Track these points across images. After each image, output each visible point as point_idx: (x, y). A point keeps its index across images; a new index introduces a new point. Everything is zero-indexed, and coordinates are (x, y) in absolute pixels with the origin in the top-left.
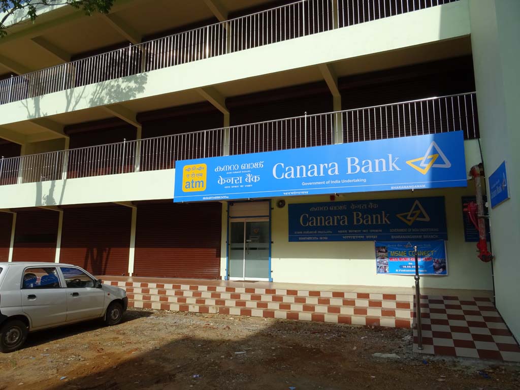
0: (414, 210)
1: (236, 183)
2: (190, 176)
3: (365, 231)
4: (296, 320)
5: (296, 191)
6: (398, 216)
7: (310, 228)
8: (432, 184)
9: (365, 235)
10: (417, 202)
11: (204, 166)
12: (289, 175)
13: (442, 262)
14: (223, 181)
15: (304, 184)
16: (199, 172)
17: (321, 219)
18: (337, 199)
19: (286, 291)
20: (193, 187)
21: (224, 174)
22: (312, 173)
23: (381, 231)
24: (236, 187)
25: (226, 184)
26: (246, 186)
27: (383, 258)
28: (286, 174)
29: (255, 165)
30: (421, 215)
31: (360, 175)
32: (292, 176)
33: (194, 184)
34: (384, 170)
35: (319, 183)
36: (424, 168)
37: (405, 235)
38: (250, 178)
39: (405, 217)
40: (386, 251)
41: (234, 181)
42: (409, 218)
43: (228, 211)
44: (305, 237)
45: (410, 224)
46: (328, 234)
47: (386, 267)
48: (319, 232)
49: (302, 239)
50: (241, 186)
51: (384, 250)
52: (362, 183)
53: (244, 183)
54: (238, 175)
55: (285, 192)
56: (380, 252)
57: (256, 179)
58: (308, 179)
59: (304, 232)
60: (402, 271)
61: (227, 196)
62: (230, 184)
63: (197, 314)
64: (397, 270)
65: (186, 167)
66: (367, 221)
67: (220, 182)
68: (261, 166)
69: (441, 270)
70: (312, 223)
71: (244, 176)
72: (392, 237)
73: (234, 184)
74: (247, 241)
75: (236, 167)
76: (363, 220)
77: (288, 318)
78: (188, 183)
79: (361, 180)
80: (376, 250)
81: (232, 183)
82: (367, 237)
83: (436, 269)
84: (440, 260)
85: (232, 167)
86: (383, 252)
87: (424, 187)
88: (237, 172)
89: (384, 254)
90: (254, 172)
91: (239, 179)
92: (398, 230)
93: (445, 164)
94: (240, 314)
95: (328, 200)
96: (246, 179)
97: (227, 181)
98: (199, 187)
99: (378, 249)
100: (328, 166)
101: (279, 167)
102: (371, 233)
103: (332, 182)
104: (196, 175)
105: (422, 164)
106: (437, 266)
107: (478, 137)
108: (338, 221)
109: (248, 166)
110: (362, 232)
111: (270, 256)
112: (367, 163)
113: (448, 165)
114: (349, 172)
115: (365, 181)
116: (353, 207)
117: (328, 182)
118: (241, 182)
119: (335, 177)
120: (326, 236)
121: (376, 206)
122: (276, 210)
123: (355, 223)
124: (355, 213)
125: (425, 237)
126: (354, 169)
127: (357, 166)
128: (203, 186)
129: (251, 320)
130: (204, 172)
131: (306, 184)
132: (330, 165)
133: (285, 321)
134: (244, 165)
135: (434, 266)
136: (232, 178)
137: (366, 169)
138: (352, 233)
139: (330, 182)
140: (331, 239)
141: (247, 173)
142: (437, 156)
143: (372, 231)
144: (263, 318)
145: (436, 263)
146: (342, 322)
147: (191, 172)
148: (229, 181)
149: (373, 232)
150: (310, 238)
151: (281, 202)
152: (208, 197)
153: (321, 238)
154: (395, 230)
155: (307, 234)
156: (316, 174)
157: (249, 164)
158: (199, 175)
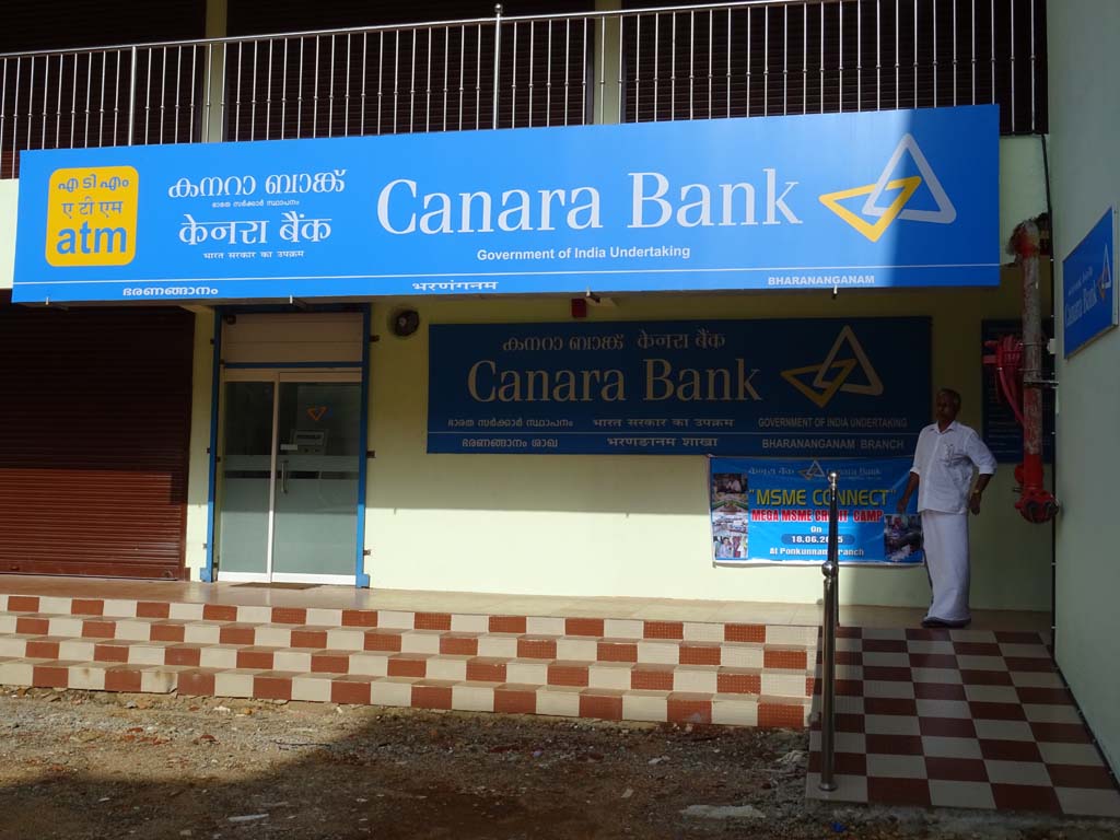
0: (836, 359)
1: (245, 240)
2: (76, 208)
3: (678, 422)
4: (444, 711)
5: (457, 280)
6: (787, 375)
7: (498, 409)
8: (896, 274)
9: (679, 437)
10: (847, 332)
11: (129, 173)
12: (435, 222)
13: (910, 525)
14: (199, 233)
15: (483, 255)
16: (108, 195)
18: (595, 314)
19: (412, 617)
20: (85, 250)
21: (204, 209)
22: (514, 219)
23: (729, 422)
24: (244, 255)
25: (211, 245)
26: (281, 254)
27: (733, 511)
28: (425, 219)
29: (317, 183)
31: (672, 234)
32: (446, 227)
33: (91, 238)
34: (750, 221)
35: (537, 255)
36: (872, 220)
37: (803, 438)
38: (294, 226)
39: (807, 379)
40: (744, 489)
41: (239, 236)
42: (818, 382)
43: (216, 342)
44: (482, 437)
45: (821, 401)
46: (559, 429)
47: (739, 539)
48: (531, 422)
49: (473, 444)
50: (264, 254)
51: (737, 485)
52: (677, 261)
53: (275, 242)
54: (256, 214)
55: (420, 280)
56: (723, 490)
57: (320, 230)
58: (497, 240)
59: (483, 422)
60: (790, 551)
61: (212, 285)
62: (223, 245)
63: (98, 695)
64: (772, 551)
65: (59, 176)
66: (689, 391)
67: (188, 235)
68: (338, 184)
70: (509, 393)
71: (276, 218)
73: (240, 246)
74: (284, 447)
75: (247, 186)
76: (677, 384)
77: (414, 703)
78: (67, 236)
79: (674, 252)
80: (712, 484)
81: (232, 241)
82: (686, 442)
83: (891, 548)
85: (233, 185)
86: (734, 492)
87: (869, 281)
88: (250, 204)
89: (737, 498)
90: (311, 205)
91: (255, 228)
92: (783, 422)
93: (938, 210)
94: (250, 694)
95: (564, 314)
96: (283, 229)
97: (213, 235)
98: (110, 249)
99: (719, 483)
100: (568, 196)
101: (400, 194)
102: (700, 429)
103: (579, 253)
104: (97, 207)
105: (869, 209)
106: (895, 536)
107: (1042, 129)
108: (596, 387)
109: (292, 184)
110: (670, 426)
111: (363, 499)
113: (946, 214)
114: (637, 222)
115: (686, 253)
116: (645, 341)
117: (565, 254)
118: (263, 240)
119: (588, 238)
120: (554, 437)
122: (387, 342)
124: (650, 362)
126: (652, 211)
127: (661, 201)
128: (123, 249)
129: (291, 712)
130: (130, 195)
132: (575, 193)
133: (406, 713)
134: (274, 180)
135: (886, 538)
136: (233, 224)
137: (693, 215)
138: (638, 428)
139: (572, 253)
140: (569, 446)
141: (288, 209)
142: (915, 182)
143: (700, 422)
144: (334, 706)
145: (892, 527)
146: (591, 716)
147: (79, 195)
149: (705, 428)
150: (501, 442)
151: (405, 317)
153: (537, 443)
154: (774, 422)
155: (490, 428)
156: (525, 223)
157: (295, 176)
158: (111, 206)
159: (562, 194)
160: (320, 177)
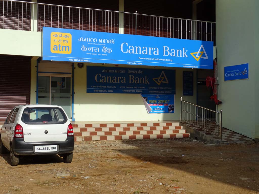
0: (161, 76)
1: (95, 51)
2: (57, 41)
3: (135, 87)
5: (135, 62)
6: (153, 79)
8: (200, 66)
9: (135, 90)
10: (163, 72)
11: (70, 35)
12: (131, 51)
13: (172, 106)
14: (85, 49)
15: (140, 58)
16: (65, 39)
17: (109, 78)
20: (60, 50)
21: (86, 44)
22: (145, 52)
23: (144, 88)
24: (95, 54)
25: (88, 51)
26: (102, 55)
28: (129, 51)
29: (109, 41)
30: (164, 80)
31: (169, 57)
32: (133, 52)
33: (61, 48)
34: (181, 56)
35: (149, 59)
37: (156, 91)
38: (105, 49)
39: (157, 80)
41: (94, 50)
42: (158, 81)
43: (37, 67)
44: (98, 89)
45: (159, 84)
46: (113, 88)
48: (108, 87)
49: (96, 91)
50: (99, 54)
52: (170, 62)
53: (101, 52)
54: (97, 46)
55: (129, 62)
57: (110, 51)
58: (142, 56)
59: (98, 87)
60: (154, 111)
61: (88, 60)
62: (91, 52)
65: (53, 34)
66: (137, 82)
67: (83, 49)
68: (113, 42)
69: (172, 110)
71: (101, 48)
72: (150, 92)
75: (95, 40)
76: (135, 80)
78: (56, 47)
79: (170, 60)
81: (92, 51)
82: (137, 91)
83: (169, 110)
84: (171, 106)
85: (92, 40)
88: (96, 44)
90: (108, 46)
91: (97, 49)
92: (153, 88)
93: (206, 57)
96: (103, 50)
97: (88, 49)
98: (66, 50)
100: (154, 49)
101: (125, 45)
102: (139, 89)
103: (155, 59)
104: (62, 41)
105: (197, 56)
106: (170, 108)
107: (215, 45)
108: (120, 80)
109: (104, 41)
110: (134, 88)
111: (73, 103)
112: (173, 51)
113: (207, 58)
114: (164, 55)
116: (129, 72)
118: (99, 52)
119: (157, 57)
120: (112, 90)
121: (142, 72)
122: (77, 69)
123: (130, 82)
124: (130, 76)
125: (166, 92)
127: (168, 51)
128: (69, 51)
130: (70, 39)
131: (141, 58)
132: (155, 48)
133: (128, 141)
134: (101, 40)
135: (169, 109)
136: (92, 48)
137: (173, 54)
138: (128, 88)
139: (154, 59)
141: (104, 46)
142: (203, 52)
143: (139, 87)
144: (115, 140)
145: (169, 107)
146: (158, 138)
147: (58, 38)
148: (89, 49)
149: (140, 89)
150: (102, 91)
151: (81, 65)
152: (74, 59)
153: (109, 91)
154: (151, 88)
156: (147, 53)
157: (105, 40)
158: (65, 41)
159: (152, 48)
160: (110, 40)
